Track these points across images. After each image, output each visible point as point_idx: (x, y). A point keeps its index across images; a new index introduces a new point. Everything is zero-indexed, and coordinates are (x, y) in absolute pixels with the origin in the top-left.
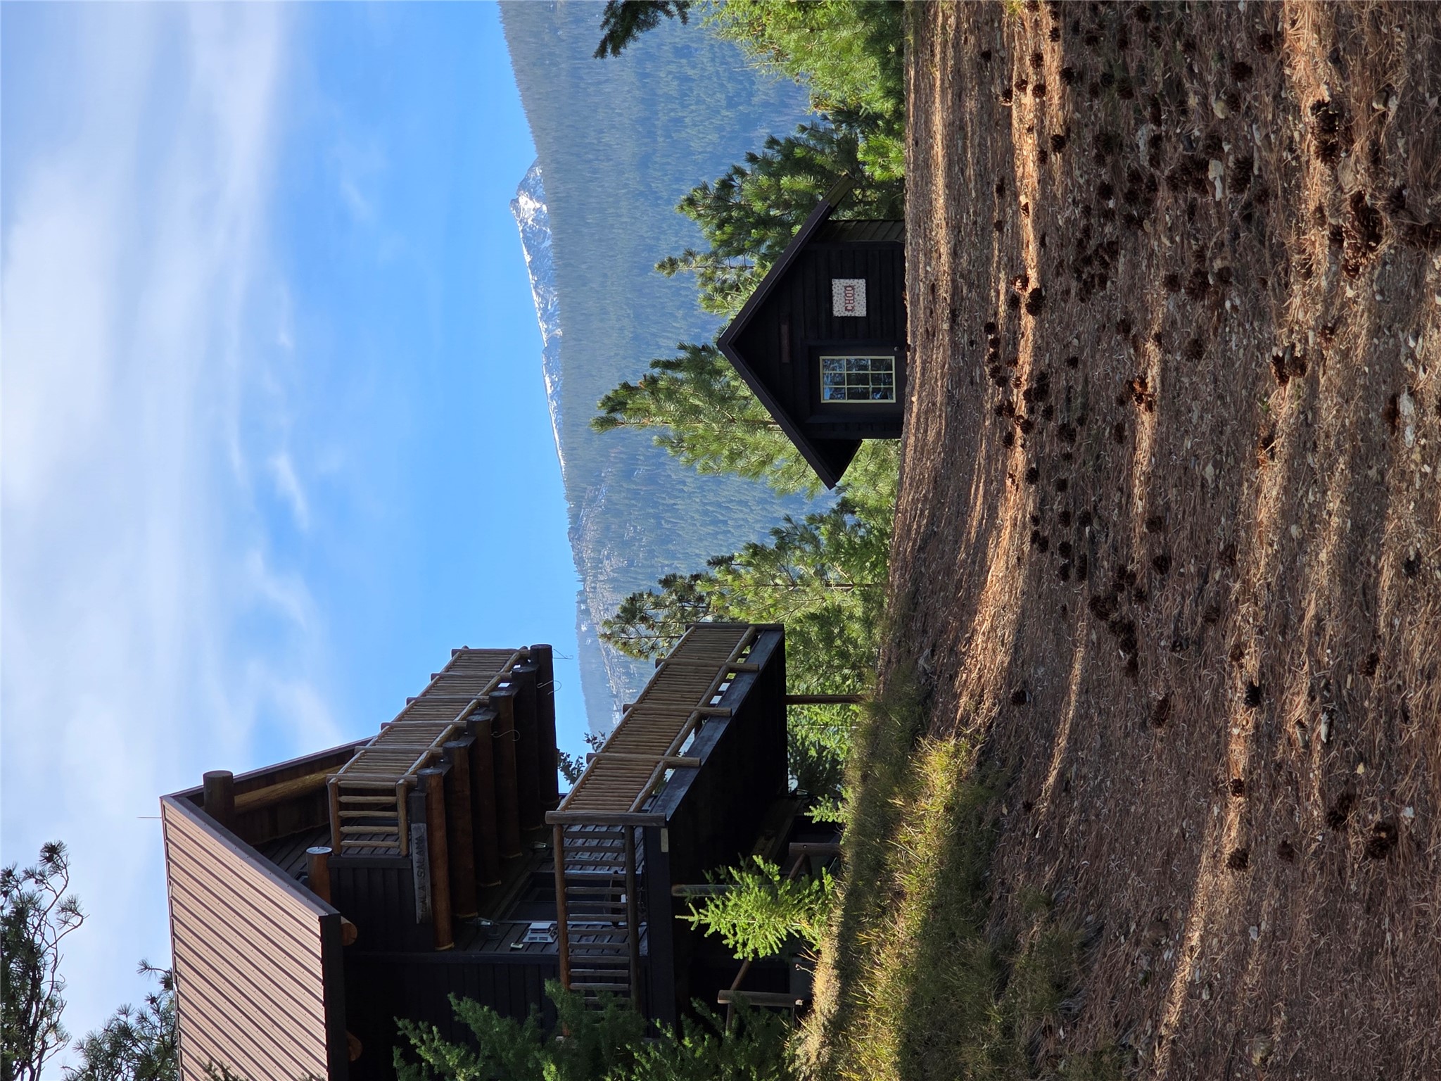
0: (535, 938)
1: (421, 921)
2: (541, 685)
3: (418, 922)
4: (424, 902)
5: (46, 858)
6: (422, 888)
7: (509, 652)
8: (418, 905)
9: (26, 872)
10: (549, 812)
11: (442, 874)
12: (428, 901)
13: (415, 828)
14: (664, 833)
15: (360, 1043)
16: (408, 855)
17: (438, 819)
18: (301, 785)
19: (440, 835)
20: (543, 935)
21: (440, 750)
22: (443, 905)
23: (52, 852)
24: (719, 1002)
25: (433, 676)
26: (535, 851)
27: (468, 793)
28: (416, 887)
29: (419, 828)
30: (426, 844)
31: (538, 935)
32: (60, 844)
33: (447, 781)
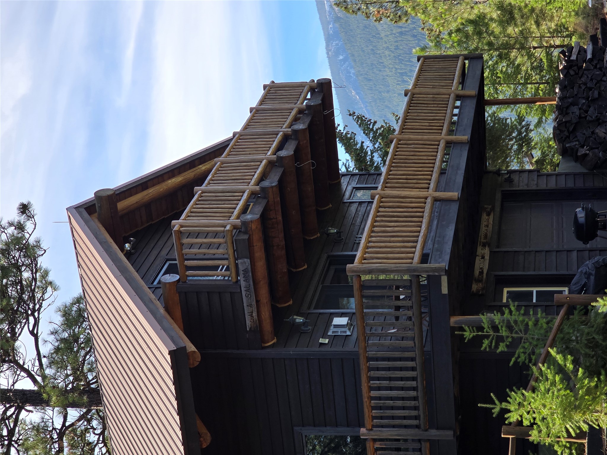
0: (337, 332)
1: (250, 329)
2: (326, 112)
3: (248, 329)
4: (251, 316)
5: (21, 212)
6: (250, 305)
7: (302, 85)
8: (248, 318)
9: (9, 223)
10: (349, 266)
11: (264, 292)
12: (255, 314)
13: (242, 263)
14: (444, 280)
15: (209, 434)
16: (238, 281)
17: (259, 253)
18: (165, 187)
19: (261, 265)
20: (343, 329)
21: (257, 188)
22: (266, 313)
23: (24, 208)
24: (502, 436)
25: (251, 110)
26: (328, 235)
27: (280, 218)
28: (245, 305)
29: (245, 263)
30: (251, 274)
31: (339, 330)
32: (29, 203)
33: (264, 217)
